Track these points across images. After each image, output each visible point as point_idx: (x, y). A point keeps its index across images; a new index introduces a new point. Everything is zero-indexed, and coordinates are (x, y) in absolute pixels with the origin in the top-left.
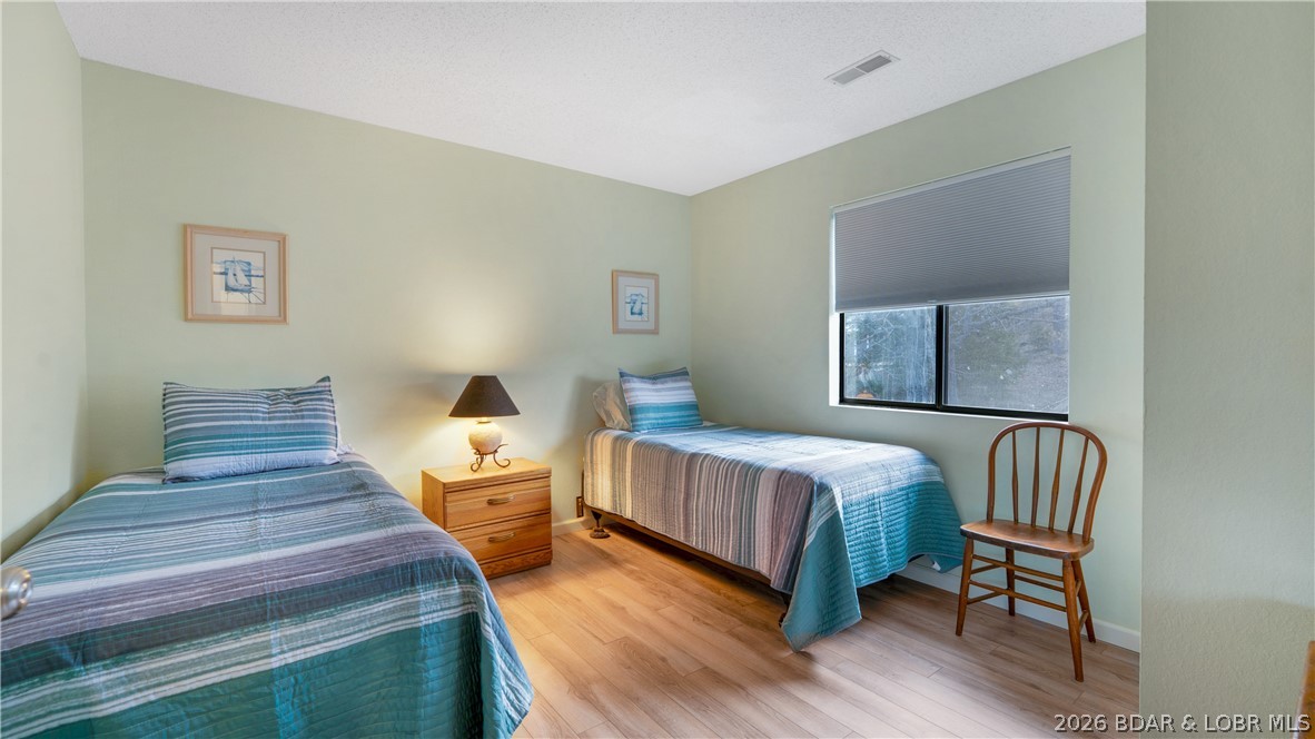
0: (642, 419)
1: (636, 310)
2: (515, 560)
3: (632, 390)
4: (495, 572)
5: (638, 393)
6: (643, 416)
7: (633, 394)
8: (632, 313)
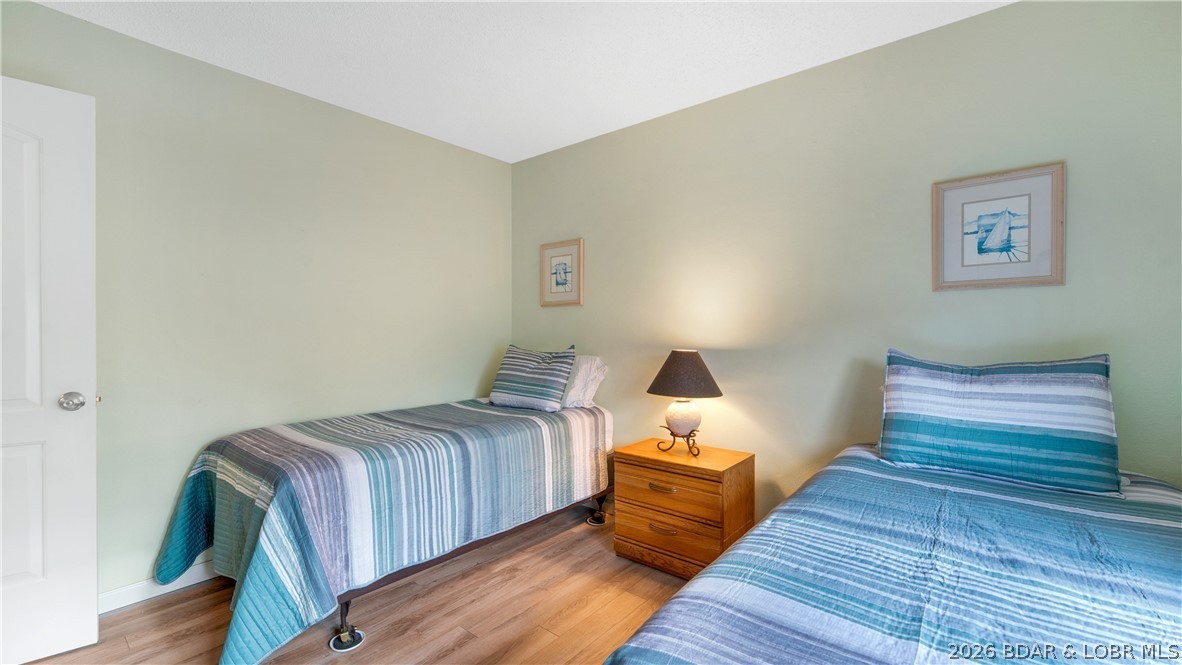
0: (897, 441)
1: (995, 240)
2: (676, 562)
3: (898, 387)
4: (656, 562)
5: (905, 395)
6: (903, 435)
7: (894, 394)
8: (981, 251)
